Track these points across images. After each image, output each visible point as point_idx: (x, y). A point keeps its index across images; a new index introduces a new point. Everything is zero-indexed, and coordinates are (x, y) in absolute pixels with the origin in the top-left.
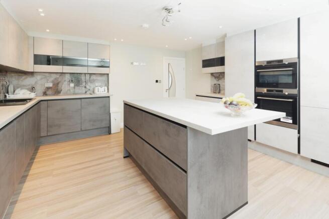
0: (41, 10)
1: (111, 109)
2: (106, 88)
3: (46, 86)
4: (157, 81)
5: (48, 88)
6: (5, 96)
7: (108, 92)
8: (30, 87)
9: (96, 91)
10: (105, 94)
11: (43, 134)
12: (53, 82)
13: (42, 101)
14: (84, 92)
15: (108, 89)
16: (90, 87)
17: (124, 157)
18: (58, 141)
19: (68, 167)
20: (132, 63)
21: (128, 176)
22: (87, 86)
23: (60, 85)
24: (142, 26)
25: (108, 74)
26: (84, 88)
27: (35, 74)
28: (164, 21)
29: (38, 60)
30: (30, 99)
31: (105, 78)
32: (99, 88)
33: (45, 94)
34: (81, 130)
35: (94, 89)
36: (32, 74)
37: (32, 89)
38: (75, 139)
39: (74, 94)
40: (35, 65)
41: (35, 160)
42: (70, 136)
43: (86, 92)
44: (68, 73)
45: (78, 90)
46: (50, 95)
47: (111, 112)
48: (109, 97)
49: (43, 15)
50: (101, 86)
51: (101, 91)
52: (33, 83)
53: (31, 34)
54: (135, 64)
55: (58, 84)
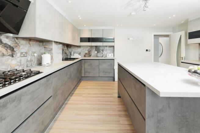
0: (79, 16)
1: (115, 67)
2: (113, 54)
3: (85, 52)
4: (147, 50)
5: (86, 54)
6: (70, 57)
7: (114, 56)
8: (79, 53)
9: (107, 56)
10: (112, 57)
11: (83, 75)
12: (88, 50)
13: (82, 59)
14: (102, 56)
15: (114, 55)
16: (105, 53)
17: (118, 97)
18: (89, 80)
19: (90, 94)
20: (129, 39)
21: (117, 109)
22: (103, 53)
23: (91, 52)
24: (131, 14)
25: (114, 46)
26: (101, 54)
27: (81, 47)
28: (145, 7)
29: (82, 40)
30: (77, 59)
31: (112, 48)
32: (109, 54)
33: (85, 56)
34: (99, 77)
35: (106, 54)
36: (79, 47)
37: (80, 54)
38: (96, 80)
39: (97, 56)
40: (81, 43)
41: (78, 87)
42: (94, 78)
43: (103, 56)
44: (94, 46)
45: (99, 55)
46: (87, 57)
47: (115, 68)
48: (113, 59)
49: (80, 18)
50: (110, 53)
51: (110, 56)
52: (80, 51)
53: (79, 28)
54: (131, 39)
55: (90, 51)
